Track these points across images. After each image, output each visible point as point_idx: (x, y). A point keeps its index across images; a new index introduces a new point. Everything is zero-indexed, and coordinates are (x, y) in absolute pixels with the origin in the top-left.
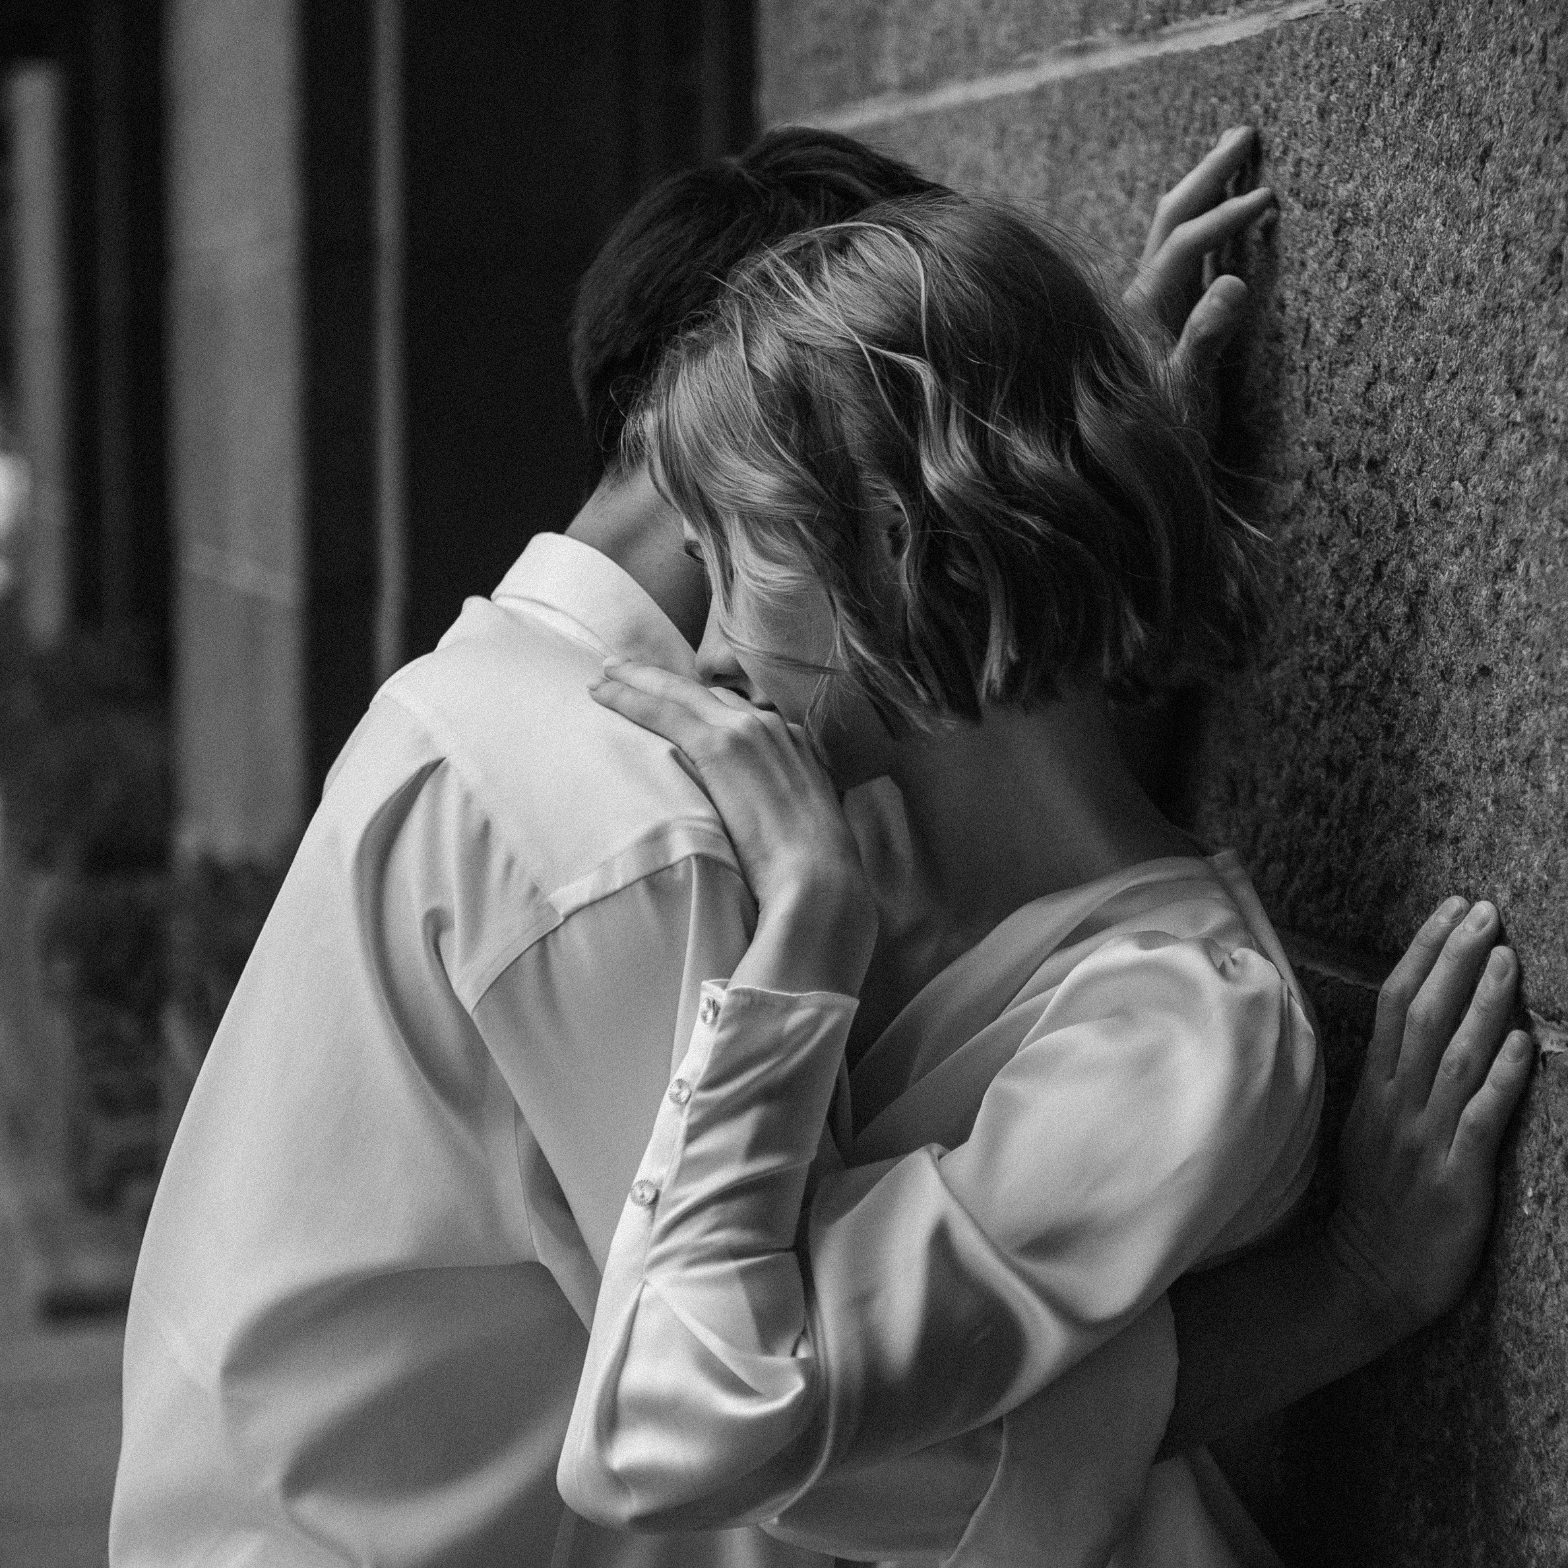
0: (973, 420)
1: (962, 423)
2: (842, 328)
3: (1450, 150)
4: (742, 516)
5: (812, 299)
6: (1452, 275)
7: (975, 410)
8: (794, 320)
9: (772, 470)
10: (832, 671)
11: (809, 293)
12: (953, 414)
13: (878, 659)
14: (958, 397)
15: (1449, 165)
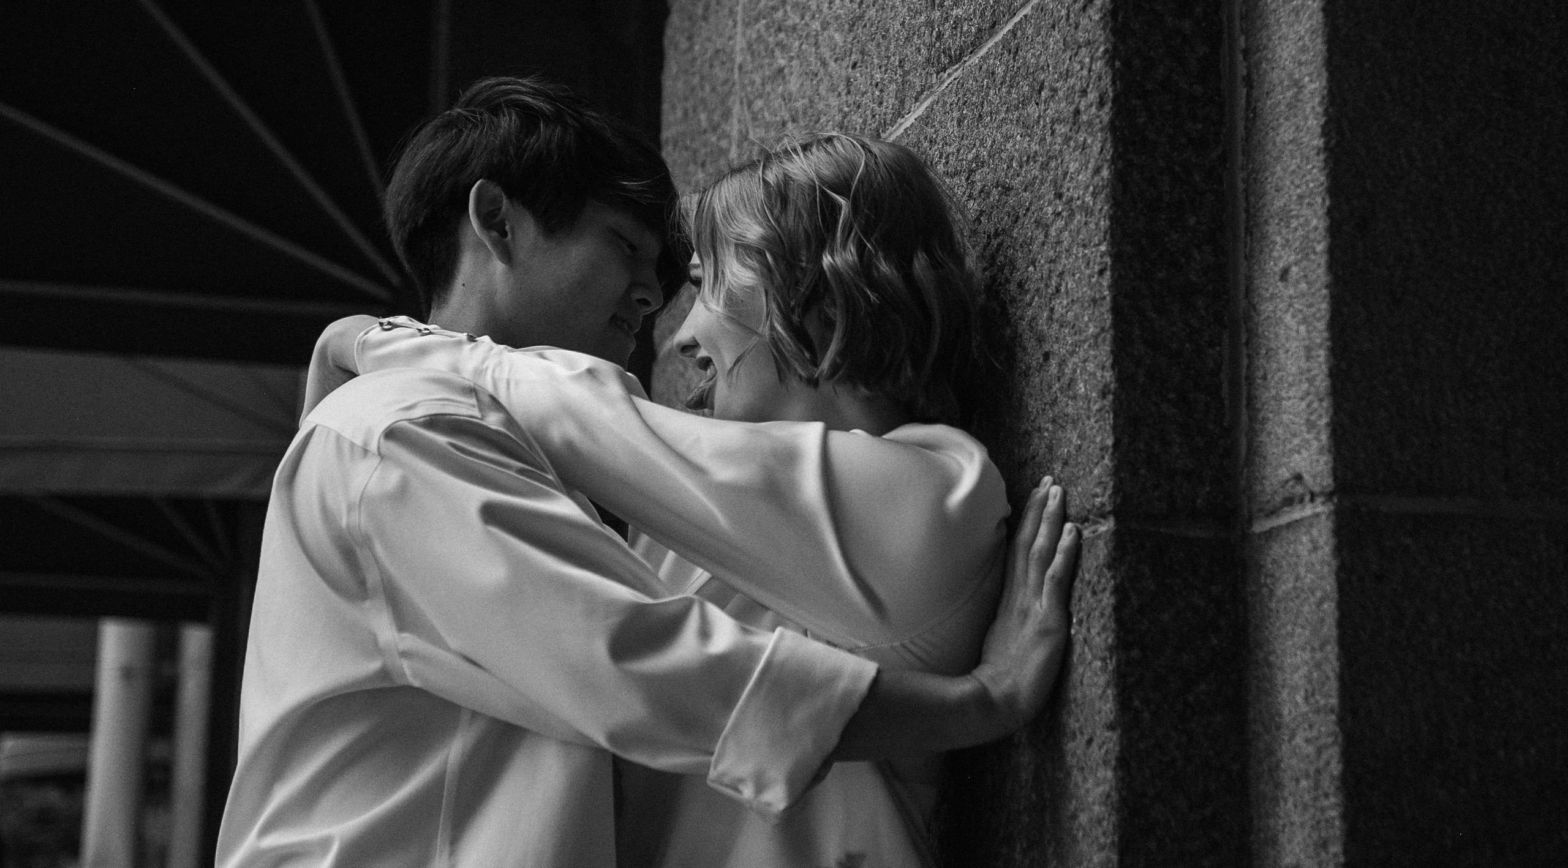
0: (862, 240)
1: (856, 240)
2: (813, 175)
3: (1023, 96)
4: (737, 245)
5: (803, 159)
6: (1025, 158)
7: (865, 236)
8: (791, 165)
9: (760, 224)
10: (760, 336)
11: (801, 155)
12: (853, 234)
13: (788, 334)
14: (859, 226)
15: (1023, 105)
